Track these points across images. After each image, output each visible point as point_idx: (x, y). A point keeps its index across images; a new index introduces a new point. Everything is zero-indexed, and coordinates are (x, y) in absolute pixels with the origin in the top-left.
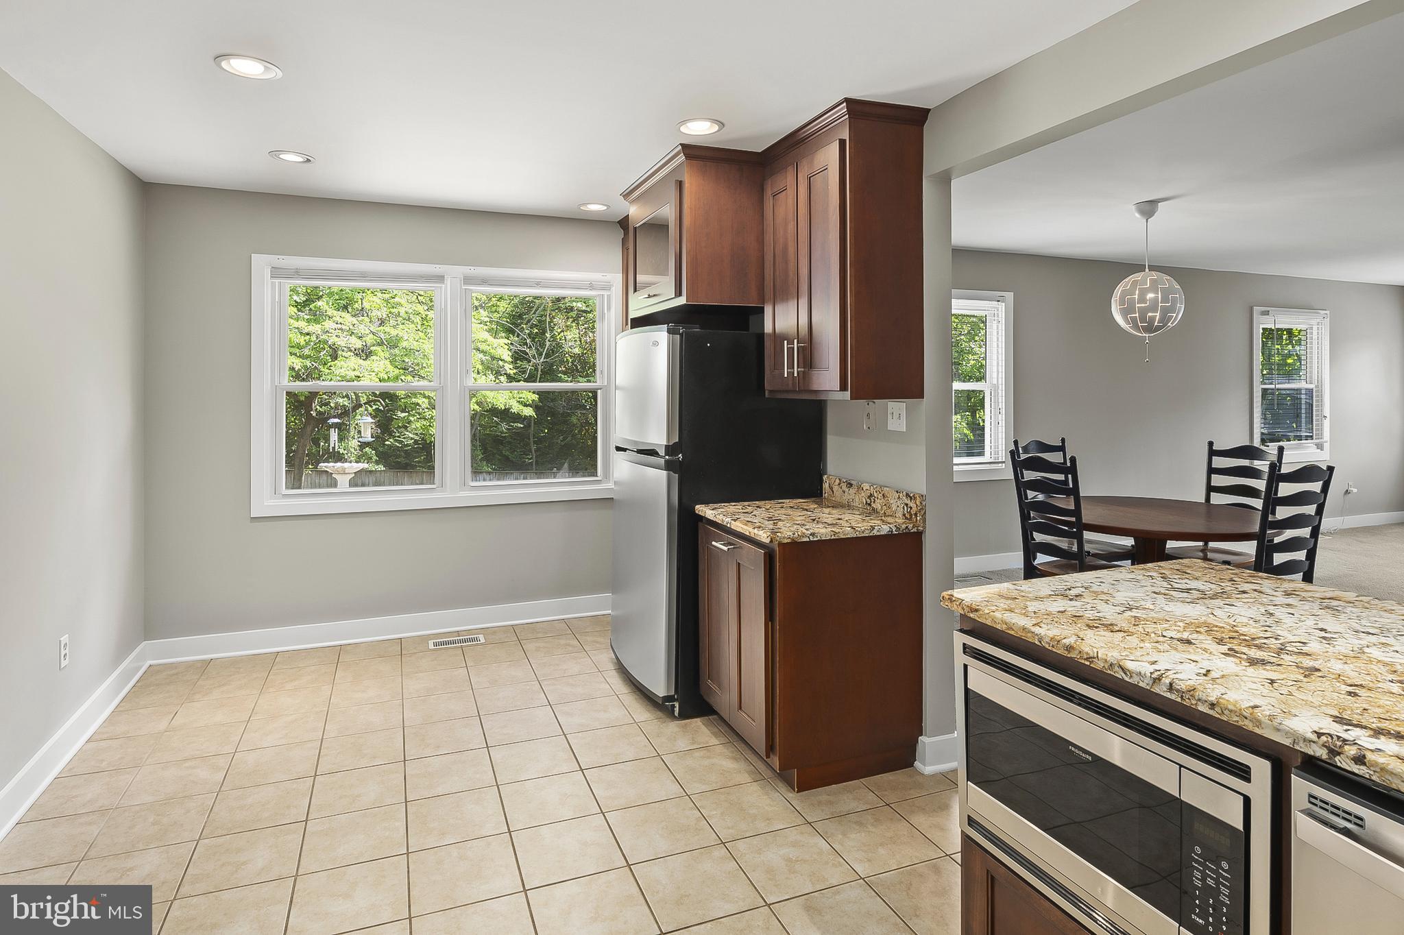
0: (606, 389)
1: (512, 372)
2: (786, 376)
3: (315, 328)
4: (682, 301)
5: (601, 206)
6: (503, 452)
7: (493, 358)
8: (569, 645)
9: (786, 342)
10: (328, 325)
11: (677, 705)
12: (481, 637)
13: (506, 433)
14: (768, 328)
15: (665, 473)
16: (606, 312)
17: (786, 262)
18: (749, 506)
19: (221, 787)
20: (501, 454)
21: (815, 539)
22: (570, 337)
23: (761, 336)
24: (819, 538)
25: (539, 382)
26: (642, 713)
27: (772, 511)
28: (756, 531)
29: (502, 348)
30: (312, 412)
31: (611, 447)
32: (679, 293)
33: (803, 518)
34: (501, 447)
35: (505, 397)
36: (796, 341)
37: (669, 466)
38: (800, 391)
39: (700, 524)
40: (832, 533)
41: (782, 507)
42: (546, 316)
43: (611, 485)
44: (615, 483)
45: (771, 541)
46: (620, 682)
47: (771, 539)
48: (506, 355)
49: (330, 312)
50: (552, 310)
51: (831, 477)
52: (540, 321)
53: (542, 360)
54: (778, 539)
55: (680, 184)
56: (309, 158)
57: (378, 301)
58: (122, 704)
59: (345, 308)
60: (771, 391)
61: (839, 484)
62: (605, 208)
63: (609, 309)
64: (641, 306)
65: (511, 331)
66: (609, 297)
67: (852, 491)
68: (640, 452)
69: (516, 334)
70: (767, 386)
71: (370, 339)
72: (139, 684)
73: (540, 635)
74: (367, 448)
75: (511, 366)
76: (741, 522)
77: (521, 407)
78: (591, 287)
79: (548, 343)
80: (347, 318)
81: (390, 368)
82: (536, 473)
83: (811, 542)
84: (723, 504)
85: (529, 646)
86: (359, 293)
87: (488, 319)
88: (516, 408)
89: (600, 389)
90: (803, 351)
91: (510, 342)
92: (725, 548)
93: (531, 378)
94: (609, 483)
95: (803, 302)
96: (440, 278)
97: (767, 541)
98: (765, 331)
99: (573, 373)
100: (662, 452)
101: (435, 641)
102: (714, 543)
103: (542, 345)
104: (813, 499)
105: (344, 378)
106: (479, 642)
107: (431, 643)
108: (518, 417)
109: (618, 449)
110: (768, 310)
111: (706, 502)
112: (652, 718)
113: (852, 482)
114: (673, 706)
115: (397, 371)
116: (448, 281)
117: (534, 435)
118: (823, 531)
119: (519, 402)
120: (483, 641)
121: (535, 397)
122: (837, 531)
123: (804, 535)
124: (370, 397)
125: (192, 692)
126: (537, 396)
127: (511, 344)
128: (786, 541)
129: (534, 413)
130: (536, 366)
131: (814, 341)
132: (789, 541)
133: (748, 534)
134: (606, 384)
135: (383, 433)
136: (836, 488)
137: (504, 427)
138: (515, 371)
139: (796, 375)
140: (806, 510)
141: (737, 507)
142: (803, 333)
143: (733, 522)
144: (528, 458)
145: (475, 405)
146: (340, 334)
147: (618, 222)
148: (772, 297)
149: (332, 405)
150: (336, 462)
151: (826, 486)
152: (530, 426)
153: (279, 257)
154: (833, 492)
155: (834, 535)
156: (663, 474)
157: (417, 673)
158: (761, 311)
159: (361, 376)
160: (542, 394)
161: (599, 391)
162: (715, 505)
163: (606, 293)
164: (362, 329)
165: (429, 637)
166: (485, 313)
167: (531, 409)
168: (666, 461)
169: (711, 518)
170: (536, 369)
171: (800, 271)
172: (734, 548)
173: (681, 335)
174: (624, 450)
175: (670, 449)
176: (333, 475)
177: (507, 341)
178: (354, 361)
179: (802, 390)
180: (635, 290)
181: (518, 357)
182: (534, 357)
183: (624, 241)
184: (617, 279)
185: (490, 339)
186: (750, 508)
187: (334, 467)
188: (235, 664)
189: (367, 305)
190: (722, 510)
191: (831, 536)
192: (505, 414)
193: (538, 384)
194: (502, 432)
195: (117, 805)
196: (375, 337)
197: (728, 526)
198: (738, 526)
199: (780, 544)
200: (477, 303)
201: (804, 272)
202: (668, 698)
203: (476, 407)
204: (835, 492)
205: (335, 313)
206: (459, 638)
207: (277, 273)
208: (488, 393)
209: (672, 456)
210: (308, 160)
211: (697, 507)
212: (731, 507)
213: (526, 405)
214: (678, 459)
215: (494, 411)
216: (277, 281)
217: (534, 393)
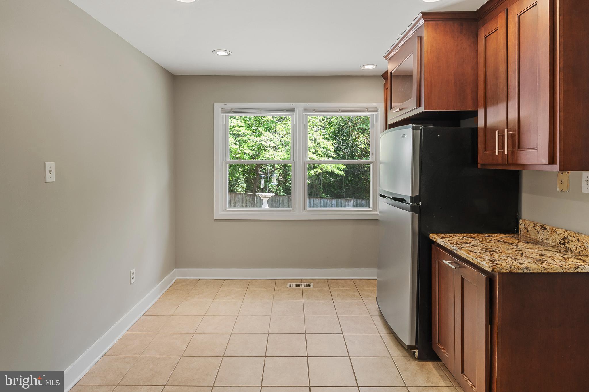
0: (375, 163)
1: (334, 156)
2: (497, 154)
3: (258, 139)
4: (422, 109)
5: (373, 66)
6: (332, 190)
7: (327, 150)
8: (355, 296)
9: (497, 132)
10: (262, 137)
11: (417, 351)
12: (312, 284)
13: (333, 182)
14: (481, 123)
15: (410, 213)
16: (375, 123)
17: (497, 79)
18: (468, 237)
19: (183, 354)
20: (330, 191)
21: (529, 272)
22: (360, 141)
23: (475, 131)
24: (531, 271)
25: (347, 159)
26: (395, 351)
27: (485, 242)
28: (479, 260)
29: (330, 145)
30: (258, 172)
31: (378, 194)
32: (419, 105)
33: (511, 251)
34: (331, 187)
35: (331, 167)
36: (506, 130)
37: (413, 209)
38: (509, 164)
39: (433, 246)
40: (543, 269)
41: (491, 240)
42: (349, 132)
43: (377, 213)
44: (380, 212)
45: (493, 270)
46: (382, 325)
47: (493, 269)
48: (332, 148)
49: (263, 132)
50: (352, 129)
51: (526, 221)
52: (347, 134)
53: (348, 151)
54: (498, 269)
55: (421, 39)
56: (229, 52)
57: (282, 128)
58: (162, 297)
59: (269, 130)
60: (482, 164)
61: (534, 227)
62: (375, 67)
63: (377, 121)
64: (394, 117)
65: (335, 139)
66: (377, 115)
67: (546, 233)
68: (394, 199)
69: (337, 140)
70: (480, 161)
71: (278, 143)
72: (170, 288)
73: (340, 287)
74: (279, 186)
75: (334, 154)
76: (465, 251)
77: (339, 171)
78: (367, 110)
79: (350, 143)
80: (269, 134)
81: (285, 154)
82: (345, 199)
83: (524, 273)
84: (448, 234)
85: (334, 293)
86: (274, 124)
87: (325, 134)
88: (336, 171)
89: (372, 163)
90: (512, 137)
91: (333, 143)
92: (453, 267)
93: (343, 158)
94: (376, 212)
95: (513, 104)
96: (293, 110)
97: (490, 270)
98: (478, 126)
99: (360, 156)
100: (408, 200)
101: (290, 283)
102: (443, 261)
103: (348, 144)
104: (512, 235)
105: (268, 158)
106: (310, 287)
107: (288, 284)
108: (337, 175)
109: (381, 196)
110: (481, 113)
111: (437, 232)
112: (401, 355)
113: (546, 227)
114: (414, 352)
115: (288, 156)
116: (297, 111)
117: (345, 183)
118: (535, 266)
119: (338, 169)
120: (312, 287)
121: (345, 167)
122: (547, 267)
123: (519, 268)
124: (280, 166)
125: (188, 296)
126: (346, 166)
127: (334, 144)
128: (504, 271)
129: (344, 174)
130: (345, 153)
131: (521, 129)
132: (507, 271)
133: (472, 261)
134: (375, 160)
135: (285, 180)
136: (530, 229)
137: (331, 179)
138: (335, 156)
139: (506, 153)
140: (511, 244)
141: (458, 237)
142: (512, 125)
143: (459, 250)
144: (342, 193)
145: (320, 170)
146: (267, 141)
147: (382, 76)
148: (484, 103)
149: (267, 169)
150: (262, 193)
151: (521, 227)
152: (343, 179)
153: (224, 104)
154: (528, 231)
155: (544, 270)
156: (409, 214)
157: (280, 301)
158: (475, 114)
159: (274, 158)
160: (347, 165)
161: (371, 164)
162: (443, 235)
163: (375, 113)
164: (275, 139)
165: (289, 281)
166: (324, 131)
167: (343, 172)
168: (411, 207)
169: (441, 243)
170: (345, 155)
171: (509, 83)
172: (459, 267)
173: (421, 130)
174: (385, 197)
175: (413, 199)
176: (262, 198)
177: (332, 143)
178: (271, 152)
179: (510, 164)
180: (391, 108)
181: (337, 150)
182: (344, 150)
183: (385, 85)
184: (381, 106)
185: (325, 141)
186: (468, 239)
187: (261, 195)
188: (207, 283)
189: (277, 129)
190: (448, 239)
191: (542, 271)
192: (332, 174)
193: (346, 160)
194: (331, 181)
195: (141, 355)
196: (280, 142)
197: (455, 251)
198: (462, 253)
199: (500, 273)
200: (320, 127)
201: (513, 82)
202: (410, 347)
203: (320, 171)
204: (530, 231)
205: (265, 132)
206: (301, 283)
207: (224, 111)
208: (324, 165)
209: (414, 203)
210: (229, 54)
211: (431, 235)
212: (454, 237)
213: (340, 170)
214: (419, 205)
215: (327, 172)
216: (224, 115)
217: (344, 165)
